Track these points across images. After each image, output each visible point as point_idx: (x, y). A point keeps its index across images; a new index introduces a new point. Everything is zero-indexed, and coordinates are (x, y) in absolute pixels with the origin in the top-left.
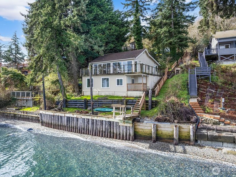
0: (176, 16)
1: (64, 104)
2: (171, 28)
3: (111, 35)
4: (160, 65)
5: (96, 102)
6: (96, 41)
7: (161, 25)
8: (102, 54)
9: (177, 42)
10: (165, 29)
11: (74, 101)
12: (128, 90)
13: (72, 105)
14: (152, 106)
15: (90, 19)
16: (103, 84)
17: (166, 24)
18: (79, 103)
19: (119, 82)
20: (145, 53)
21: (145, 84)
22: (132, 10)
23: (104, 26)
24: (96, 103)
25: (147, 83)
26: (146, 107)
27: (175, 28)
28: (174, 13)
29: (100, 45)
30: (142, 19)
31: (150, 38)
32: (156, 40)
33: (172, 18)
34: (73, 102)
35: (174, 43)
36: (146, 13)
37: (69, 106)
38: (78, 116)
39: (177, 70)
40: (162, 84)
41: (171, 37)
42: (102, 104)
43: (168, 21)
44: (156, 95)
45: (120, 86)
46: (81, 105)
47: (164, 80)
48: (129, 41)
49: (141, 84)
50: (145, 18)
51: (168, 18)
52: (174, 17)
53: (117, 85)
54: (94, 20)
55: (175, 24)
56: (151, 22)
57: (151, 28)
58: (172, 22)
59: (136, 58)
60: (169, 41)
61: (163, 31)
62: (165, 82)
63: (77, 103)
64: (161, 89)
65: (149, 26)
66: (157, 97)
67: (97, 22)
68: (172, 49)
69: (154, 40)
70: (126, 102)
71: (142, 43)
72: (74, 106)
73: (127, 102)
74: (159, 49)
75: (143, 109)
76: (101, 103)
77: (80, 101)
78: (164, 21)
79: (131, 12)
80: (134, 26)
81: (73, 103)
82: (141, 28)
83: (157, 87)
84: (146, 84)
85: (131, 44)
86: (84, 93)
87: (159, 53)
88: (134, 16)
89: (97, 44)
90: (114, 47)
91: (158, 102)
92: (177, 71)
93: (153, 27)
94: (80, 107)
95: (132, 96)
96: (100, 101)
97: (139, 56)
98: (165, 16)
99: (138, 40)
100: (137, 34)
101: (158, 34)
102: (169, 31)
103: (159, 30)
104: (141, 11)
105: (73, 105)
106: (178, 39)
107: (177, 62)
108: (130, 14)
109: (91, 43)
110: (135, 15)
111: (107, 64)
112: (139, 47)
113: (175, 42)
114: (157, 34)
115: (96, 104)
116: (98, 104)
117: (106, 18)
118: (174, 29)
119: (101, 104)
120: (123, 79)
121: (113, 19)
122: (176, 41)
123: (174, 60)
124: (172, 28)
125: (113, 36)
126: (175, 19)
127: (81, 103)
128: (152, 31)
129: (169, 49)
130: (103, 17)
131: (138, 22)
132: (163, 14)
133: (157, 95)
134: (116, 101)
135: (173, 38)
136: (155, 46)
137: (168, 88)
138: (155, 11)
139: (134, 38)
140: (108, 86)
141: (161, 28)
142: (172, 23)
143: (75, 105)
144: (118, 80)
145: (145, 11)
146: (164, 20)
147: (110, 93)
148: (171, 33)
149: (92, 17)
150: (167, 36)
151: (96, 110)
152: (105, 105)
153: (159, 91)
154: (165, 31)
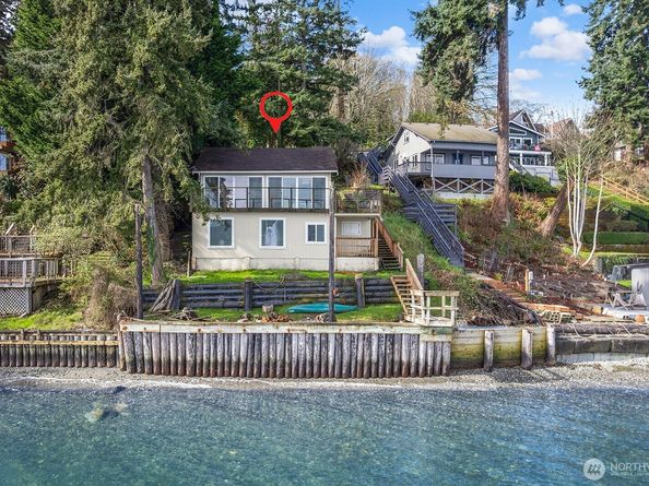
1: (176, 298)
5: (280, 287)
11: (208, 289)
12: (338, 255)
13: (198, 300)
16: (263, 238)
18: (226, 294)
19: (315, 233)
34: (205, 292)
38: (294, 327)
42: (298, 292)
44: (402, 266)
45: (315, 242)
46: (233, 300)
53: (309, 240)
63: (218, 294)
70: (364, 286)
72: (206, 304)
76: (296, 289)
77: (227, 289)
81: (204, 295)
94: (229, 303)
96: (292, 284)
115: (279, 293)
116: (288, 292)
119: (293, 292)
120: (326, 224)
127: (231, 294)
140: (280, 243)
143: (210, 300)
144: (311, 228)
147: (288, 261)
151: (295, 310)
152: (307, 295)
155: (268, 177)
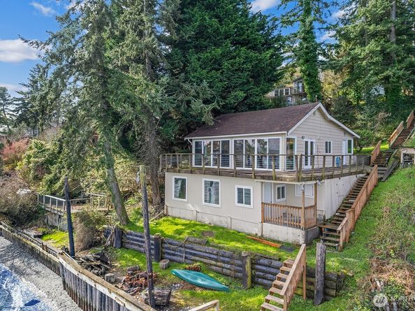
0: (402, 14)
1: (117, 239)
2: (389, 44)
3: (236, 70)
4: (359, 137)
5: (181, 246)
6: (199, 89)
7: (362, 38)
8: (208, 118)
9: (404, 75)
10: (372, 45)
11: (137, 236)
12: (264, 220)
14: (327, 290)
15: (189, 37)
16: (206, 196)
17: (374, 35)
19: (243, 197)
20: (317, 112)
21: (311, 207)
22: (296, 11)
23: (219, 51)
24: (182, 249)
25: (316, 204)
26: (307, 289)
27: (398, 42)
28: (397, 7)
29: (209, 96)
30: (319, 29)
31: (337, 68)
32: (351, 73)
33: (393, 18)
34: (135, 238)
35: (395, 80)
36: (328, 14)
37: (127, 246)
39: (405, 155)
40: (362, 204)
41: (388, 65)
42: (194, 255)
43: (380, 28)
44: (341, 243)
45: (243, 205)
47: (367, 191)
48: (292, 75)
49: (300, 208)
50: (325, 26)
51: (381, 20)
52: (396, 16)
53: (239, 202)
54: (197, 39)
55: (398, 33)
56: (339, 32)
57: (338, 46)
58: (393, 29)
59: (290, 131)
60: (381, 76)
61: (367, 51)
62: (371, 193)
64: (358, 218)
65: (334, 42)
66: (346, 252)
67: (206, 43)
68: (389, 91)
69: (346, 71)
70: (252, 264)
71: (319, 81)
72: (136, 247)
73: (255, 264)
74: (357, 90)
75: (299, 292)
76: (193, 252)
78: (372, 28)
79: (294, 15)
80: (301, 44)
82: (315, 49)
83: (346, 219)
84: (314, 207)
85: (295, 81)
86: (169, 209)
87: (359, 98)
88: (300, 23)
89: (201, 95)
90: (246, 98)
91: (346, 277)
92: (407, 157)
93: (344, 43)
95: (276, 238)
96: (190, 246)
97: (299, 124)
98: (374, 15)
99: (309, 75)
100: (307, 61)
101: (355, 59)
102: (382, 51)
103: (358, 50)
104: (318, 11)
105: (136, 245)
106: (407, 69)
107: (405, 124)
108: (292, 19)
109: (187, 93)
110: (303, 21)
111: (223, 141)
112: (312, 88)
113: (399, 77)
114: (352, 58)
115: (180, 251)
116: (186, 253)
117: (226, 32)
118: (397, 44)
119: (191, 254)
120: (251, 188)
121: (244, 33)
122: (401, 73)
123: (396, 116)
124: (392, 43)
125: (242, 72)
126: (399, 20)
128: (342, 53)
129: (382, 92)
130: (217, 31)
131: (309, 35)
132: (368, 11)
133: (345, 243)
134: (228, 253)
135: (392, 67)
136: (349, 85)
137: (379, 219)
138: (348, 8)
139: (301, 71)
140: (217, 202)
141: (363, 44)
142: (391, 31)
143: (139, 245)
144: (240, 191)
145: (325, 10)
146: (370, 25)
147: (222, 219)
148: (388, 54)
149: (192, 33)
150: (377, 62)
151: (176, 273)
152: (202, 260)
153: (353, 229)
154: (372, 52)
155: (233, 139)
